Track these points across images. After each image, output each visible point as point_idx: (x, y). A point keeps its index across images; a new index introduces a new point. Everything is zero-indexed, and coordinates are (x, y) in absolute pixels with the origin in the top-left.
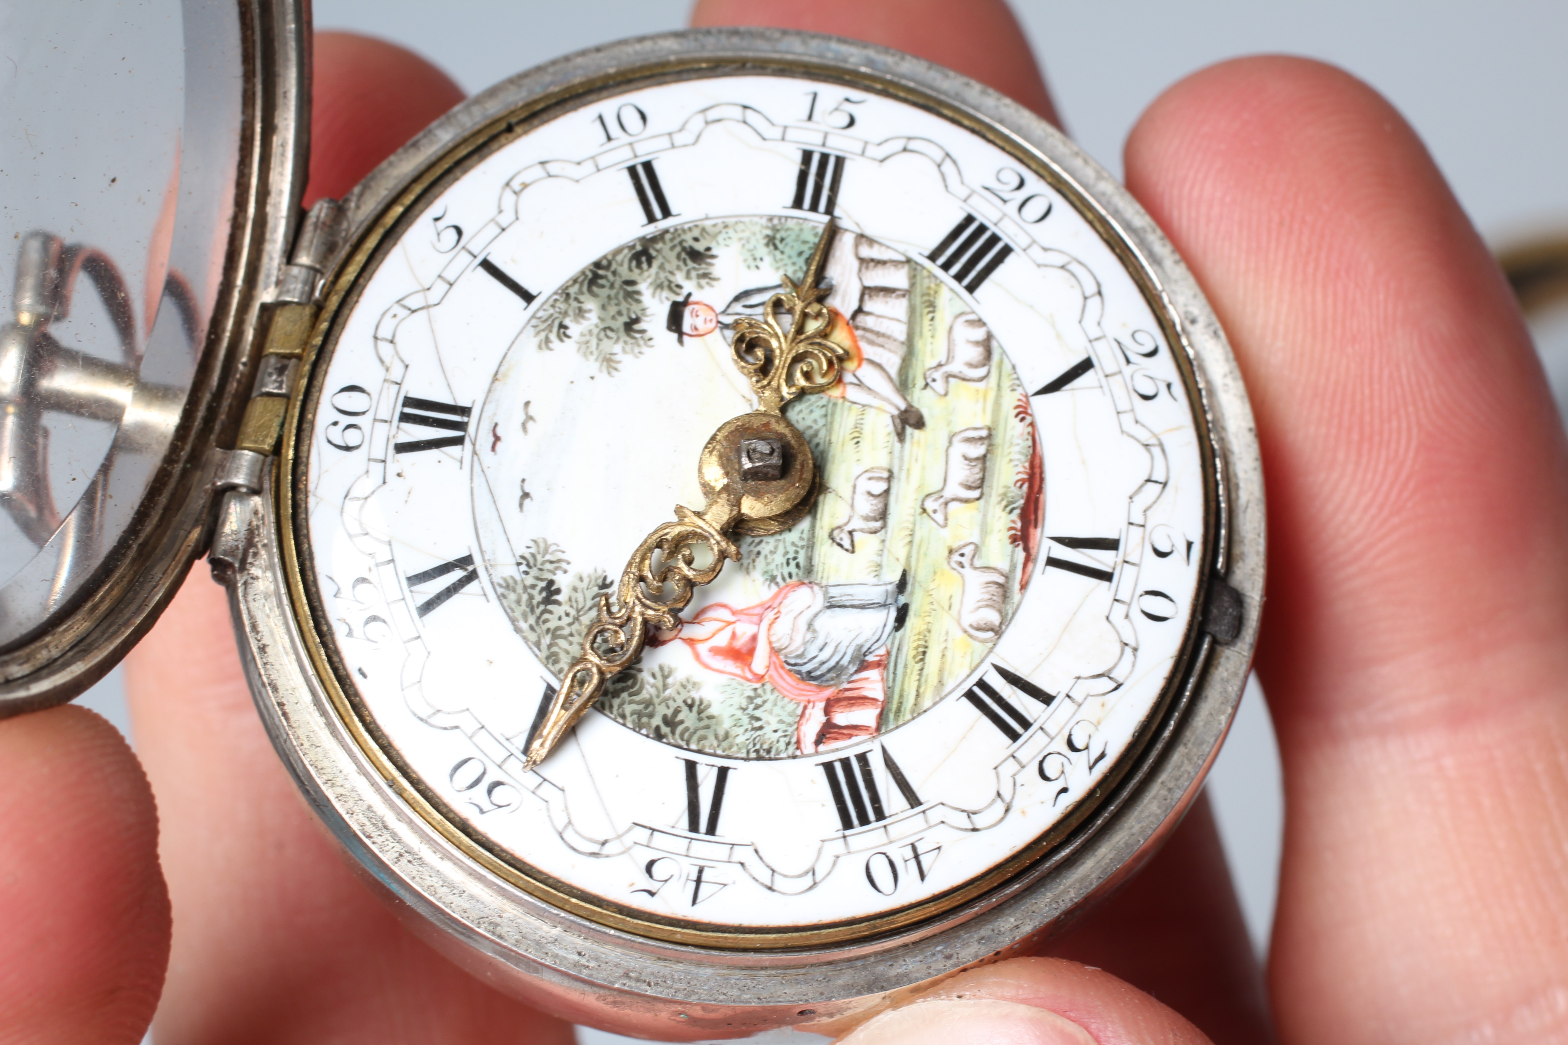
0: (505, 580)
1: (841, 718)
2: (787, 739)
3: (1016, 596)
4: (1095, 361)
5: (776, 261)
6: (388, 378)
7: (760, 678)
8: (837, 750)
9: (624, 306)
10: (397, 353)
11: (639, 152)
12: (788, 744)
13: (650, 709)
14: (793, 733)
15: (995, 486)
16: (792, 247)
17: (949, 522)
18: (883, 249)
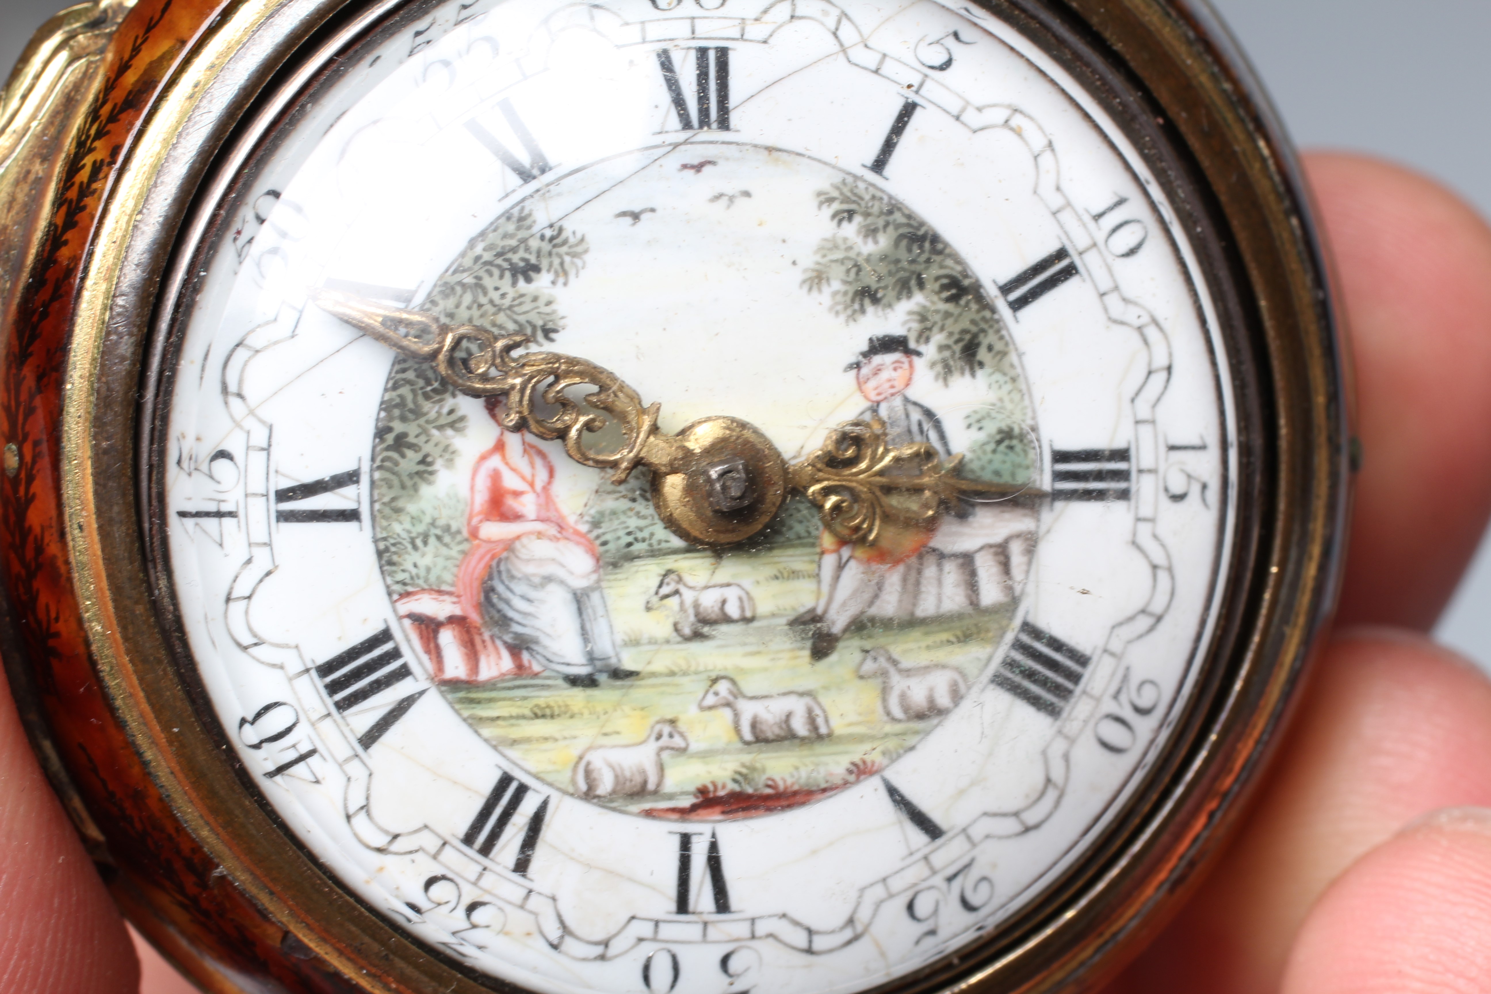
0: (530, 215)
1: (447, 638)
2: (408, 581)
3: (636, 807)
4: (939, 841)
5: (984, 444)
6: (748, 22)
7: (474, 534)
8: (408, 641)
9: (891, 281)
10: (780, 26)
11: (1087, 257)
12: (405, 584)
13: (411, 416)
14: (418, 585)
15: (763, 756)
16: (1004, 462)
17: (707, 714)
18: (1024, 567)
